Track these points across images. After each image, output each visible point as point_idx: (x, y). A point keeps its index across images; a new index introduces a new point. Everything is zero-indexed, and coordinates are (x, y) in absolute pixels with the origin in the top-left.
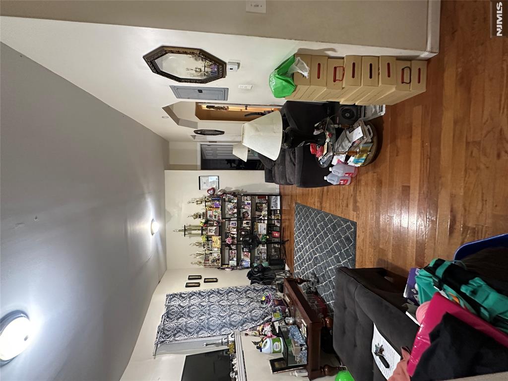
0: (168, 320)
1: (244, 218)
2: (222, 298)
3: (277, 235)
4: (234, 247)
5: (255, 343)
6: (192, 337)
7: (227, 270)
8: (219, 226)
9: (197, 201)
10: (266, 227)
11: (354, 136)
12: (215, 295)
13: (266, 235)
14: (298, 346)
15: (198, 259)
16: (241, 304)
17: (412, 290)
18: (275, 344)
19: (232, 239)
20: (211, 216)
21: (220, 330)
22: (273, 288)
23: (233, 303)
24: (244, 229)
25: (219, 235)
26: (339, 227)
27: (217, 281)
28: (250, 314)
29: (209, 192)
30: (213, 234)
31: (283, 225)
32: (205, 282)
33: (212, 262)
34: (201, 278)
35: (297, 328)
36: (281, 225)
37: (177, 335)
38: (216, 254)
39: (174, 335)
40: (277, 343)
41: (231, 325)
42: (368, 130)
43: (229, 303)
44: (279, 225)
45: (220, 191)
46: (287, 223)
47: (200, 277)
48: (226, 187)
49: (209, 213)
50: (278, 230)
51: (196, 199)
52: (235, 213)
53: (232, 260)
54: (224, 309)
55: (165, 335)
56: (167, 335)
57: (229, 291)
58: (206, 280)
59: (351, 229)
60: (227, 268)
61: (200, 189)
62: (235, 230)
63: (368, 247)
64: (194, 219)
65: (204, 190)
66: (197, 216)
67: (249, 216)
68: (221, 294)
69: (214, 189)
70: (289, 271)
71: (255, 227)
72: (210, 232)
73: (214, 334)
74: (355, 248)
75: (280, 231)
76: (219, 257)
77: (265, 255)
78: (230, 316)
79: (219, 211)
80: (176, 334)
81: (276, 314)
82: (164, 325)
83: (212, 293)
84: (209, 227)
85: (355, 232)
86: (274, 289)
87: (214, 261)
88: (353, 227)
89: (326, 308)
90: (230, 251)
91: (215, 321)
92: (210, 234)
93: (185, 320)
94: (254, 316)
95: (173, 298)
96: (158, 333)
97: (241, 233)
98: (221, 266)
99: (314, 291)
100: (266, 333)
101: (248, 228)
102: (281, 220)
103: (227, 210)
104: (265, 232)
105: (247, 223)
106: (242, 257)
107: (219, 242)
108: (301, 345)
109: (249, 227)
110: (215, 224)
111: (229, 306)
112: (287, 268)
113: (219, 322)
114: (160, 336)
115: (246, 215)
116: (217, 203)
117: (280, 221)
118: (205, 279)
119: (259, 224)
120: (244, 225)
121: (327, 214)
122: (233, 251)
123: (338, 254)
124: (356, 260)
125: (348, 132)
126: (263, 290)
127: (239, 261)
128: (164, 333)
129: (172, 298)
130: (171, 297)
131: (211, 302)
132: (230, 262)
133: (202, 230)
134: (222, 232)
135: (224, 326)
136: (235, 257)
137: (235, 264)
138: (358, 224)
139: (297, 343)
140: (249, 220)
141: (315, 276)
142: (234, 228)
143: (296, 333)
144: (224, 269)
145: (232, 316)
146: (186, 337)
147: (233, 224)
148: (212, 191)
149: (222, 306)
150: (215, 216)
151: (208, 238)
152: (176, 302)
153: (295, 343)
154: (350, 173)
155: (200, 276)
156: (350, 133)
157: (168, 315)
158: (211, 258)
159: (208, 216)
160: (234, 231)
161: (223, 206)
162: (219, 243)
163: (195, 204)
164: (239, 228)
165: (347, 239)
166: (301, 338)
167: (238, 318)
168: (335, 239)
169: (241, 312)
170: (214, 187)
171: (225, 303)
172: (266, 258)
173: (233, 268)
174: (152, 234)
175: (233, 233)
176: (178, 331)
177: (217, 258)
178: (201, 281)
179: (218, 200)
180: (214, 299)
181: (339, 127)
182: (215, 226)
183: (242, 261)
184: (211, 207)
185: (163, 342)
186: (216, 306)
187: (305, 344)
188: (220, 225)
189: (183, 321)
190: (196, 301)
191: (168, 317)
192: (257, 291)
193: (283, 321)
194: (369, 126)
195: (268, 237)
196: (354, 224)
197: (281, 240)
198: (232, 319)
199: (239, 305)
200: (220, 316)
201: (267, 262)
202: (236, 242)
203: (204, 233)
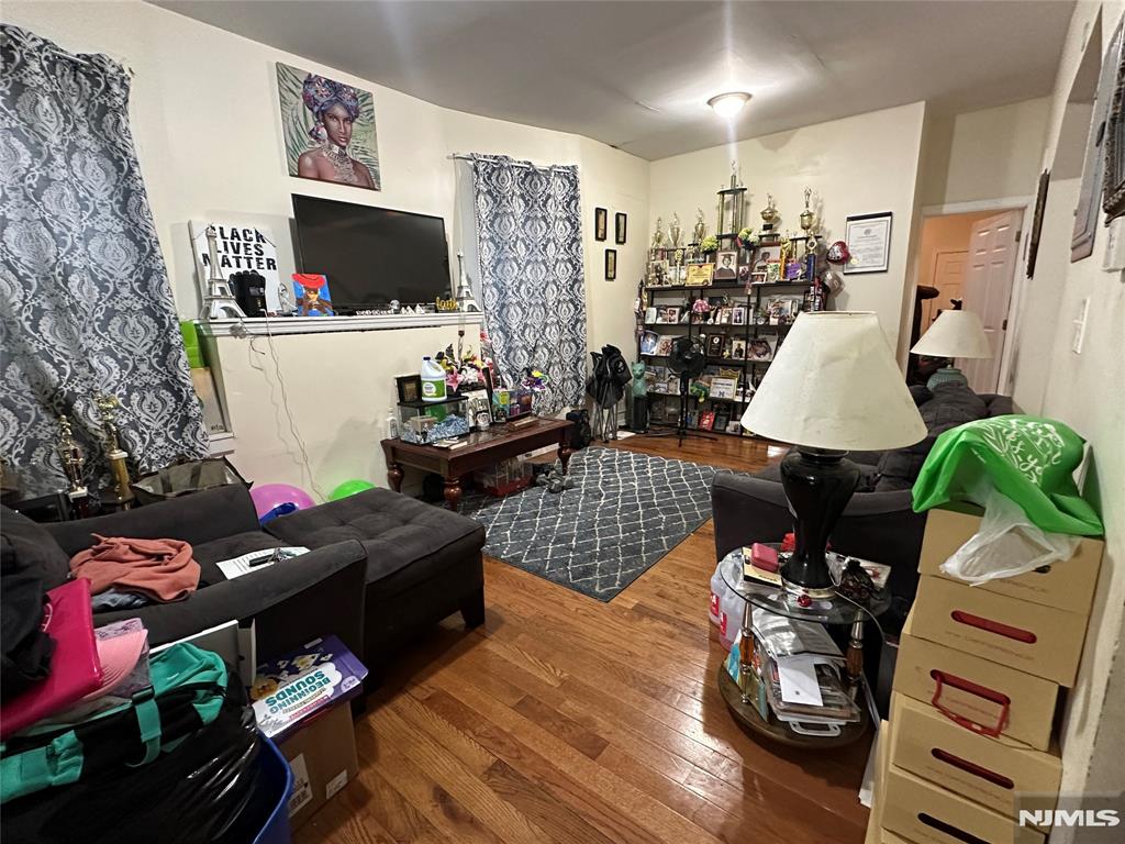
0: (522, 175)
1: (753, 343)
2: (564, 291)
3: (706, 422)
4: (686, 316)
5: (450, 350)
6: (484, 228)
7: (638, 302)
8: (736, 280)
9: (810, 215)
10: (726, 397)
11: (792, 673)
12: (570, 274)
13: (706, 396)
14: (422, 427)
15: (668, 235)
16: (548, 329)
17: (330, 656)
18: (433, 385)
19: (704, 313)
20: (766, 255)
21: (495, 285)
22: (578, 398)
23: (551, 313)
24: (725, 341)
25: (714, 281)
26: (626, 561)
27: (607, 278)
28: (521, 345)
29: (836, 248)
30: (720, 265)
31: (729, 441)
32: (607, 251)
33: (656, 267)
34: (618, 242)
35: (463, 432)
36: (729, 435)
37: (489, 198)
38: (674, 275)
39: (489, 192)
40: (434, 389)
41: (503, 306)
42: (825, 727)
43: (550, 304)
44: (729, 429)
45: (836, 277)
46: (730, 449)
47: (621, 239)
48: (848, 296)
49: (775, 252)
50: (717, 428)
51: (820, 210)
52: (768, 320)
53: (659, 314)
54: (537, 294)
55: (489, 174)
56: (489, 178)
57: (577, 304)
58: (611, 255)
59: (602, 587)
60: (642, 303)
61: (850, 219)
62: (724, 321)
63: (541, 608)
64: (763, 213)
65: (847, 232)
66: (771, 221)
67: (756, 358)
68: (572, 287)
69: (846, 259)
70: (615, 438)
71: (730, 372)
72: (725, 256)
73: (487, 272)
74: (559, 582)
75: (713, 430)
76: (667, 283)
77: (662, 391)
78: (519, 304)
79: (778, 277)
80: (491, 195)
81: (508, 397)
82: (510, 168)
83: (574, 267)
84: (735, 254)
85: (590, 593)
86: (576, 402)
87: (658, 270)
88: (603, 591)
89: (497, 496)
90: (677, 310)
91: (512, 273)
92: (720, 256)
93: (519, 212)
94: (515, 354)
95: (570, 182)
96: (495, 158)
97: (717, 334)
98: (647, 290)
99: (538, 480)
100: (464, 372)
101: (726, 353)
102: (741, 436)
103: (777, 298)
104: (715, 393)
105: (739, 351)
106: (664, 337)
107: (699, 281)
108: (424, 434)
109: (730, 356)
110: (741, 268)
111: (543, 304)
112: (623, 435)
113: (509, 283)
114: (488, 163)
115: (761, 350)
116: (800, 272)
117: (738, 433)
118: (615, 252)
119: (734, 382)
120: (735, 344)
121: (673, 544)
122: (676, 316)
123: (574, 543)
124: (536, 577)
125: (820, 660)
126: (576, 378)
127: (656, 330)
128: (494, 170)
129: (568, 178)
130: (571, 177)
131: (555, 266)
132: (654, 309)
133: (733, 237)
134: (724, 287)
135: (500, 292)
136: (665, 320)
137: (649, 322)
138: (603, 604)
139: (431, 427)
140: (746, 356)
141: (563, 488)
142: (729, 318)
143: (451, 429)
144: (640, 296)
145: (518, 309)
146: (484, 216)
147: (740, 314)
148: (839, 254)
149: (544, 290)
150: (764, 268)
151: (711, 253)
152: (558, 189)
153: (428, 422)
154: (725, 627)
155: (625, 241)
156: (817, 667)
157: (530, 174)
158: (665, 264)
159: (767, 249)
160: (722, 319)
161: (793, 289)
162: (696, 281)
163: (803, 210)
164: (728, 331)
165: (588, 571)
166: (439, 437)
167: (515, 323)
168: (605, 546)
169: (525, 327)
170: (853, 261)
171: (551, 295)
172: (657, 391)
173: (641, 315)
174: (709, 103)
175: (719, 314)
176: (496, 197)
177: (664, 279)
178: (610, 243)
179: (806, 275)
180: (563, 273)
181: (851, 639)
182: (738, 270)
183: (656, 338)
184: (789, 256)
185: (476, 169)
186: (543, 276)
187: (428, 441)
188: (740, 282)
189: (518, 207)
190: (561, 231)
191: (527, 175)
192: (576, 365)
193: (485, 408)
194: (837, 733)
195: (701, 400)
196: (607, 598)
197: (693, 430)
198: (512, 310)
199: (546, 325)
200: (520, 284)
201: (644, 393)
202: (697, 323)
203: (726, 243)
